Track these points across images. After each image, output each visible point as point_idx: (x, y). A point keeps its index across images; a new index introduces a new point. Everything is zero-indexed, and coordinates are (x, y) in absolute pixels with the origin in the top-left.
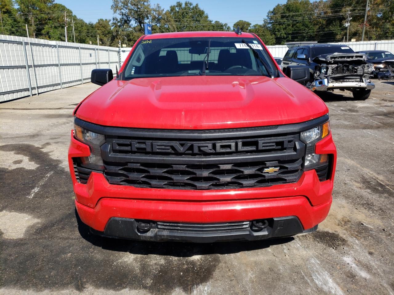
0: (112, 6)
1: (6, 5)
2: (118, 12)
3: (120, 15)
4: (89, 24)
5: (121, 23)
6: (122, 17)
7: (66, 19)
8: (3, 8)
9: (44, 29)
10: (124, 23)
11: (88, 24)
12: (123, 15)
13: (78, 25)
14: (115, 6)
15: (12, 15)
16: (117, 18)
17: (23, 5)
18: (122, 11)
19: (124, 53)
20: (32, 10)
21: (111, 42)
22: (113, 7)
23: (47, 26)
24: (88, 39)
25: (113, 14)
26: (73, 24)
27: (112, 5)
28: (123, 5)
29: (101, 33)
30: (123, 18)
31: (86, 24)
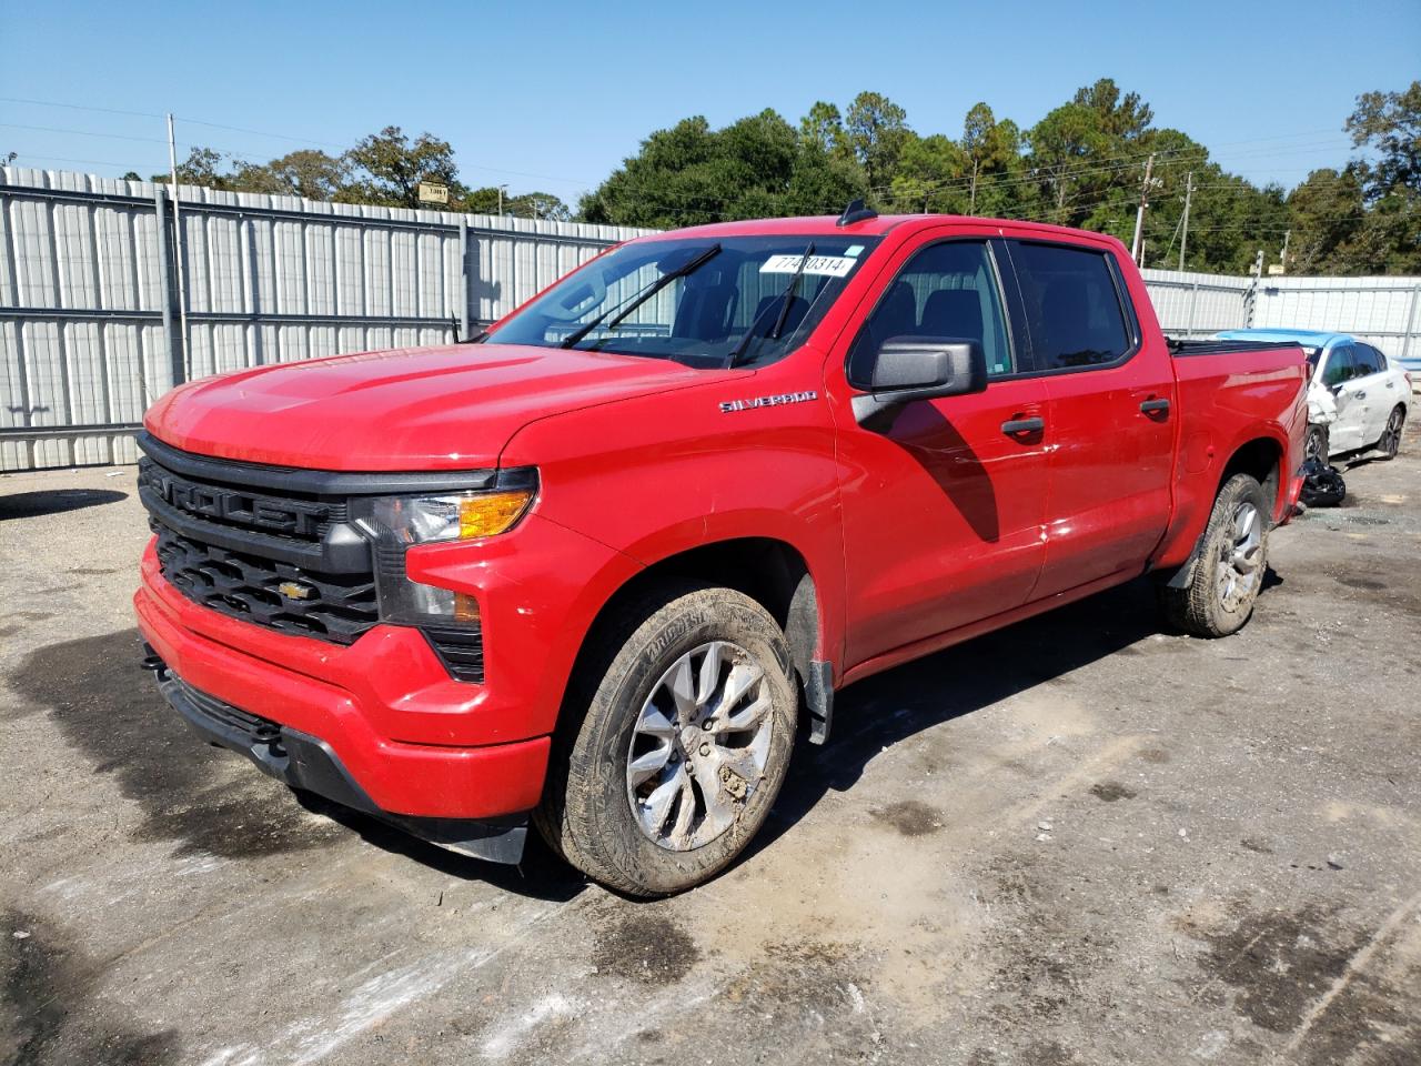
0: (1353, 118)
1: (995, 148)
2: (1376, 138)
3: (1384, 150)
4: (1267, 192)
5: (1381, 179)
6: (1392, 157)
7: (1147, 179)
8: (986, 156)
9: (1091, 215)
10: (1393, 182)
11: (1261, 192)
12: (1394, 147)
13: (1217, 197)
14: (1364, 118)
15: (1005, 177)
16: (1367, 162)
17: (1043, 144)
18: (1396, 132)
19: (1273, 298)
20: (1067, 158)
21: (1319, 256)
22: (1355, 122)
23: (1102, 205)
24: (1246, 248)
25: (1354, 148)
26: (1189, 196)
27: (1351, 116)
28: (1400, 109)
29: (1311, 224)
30: (1394, 161)
31: (1255, 191)
